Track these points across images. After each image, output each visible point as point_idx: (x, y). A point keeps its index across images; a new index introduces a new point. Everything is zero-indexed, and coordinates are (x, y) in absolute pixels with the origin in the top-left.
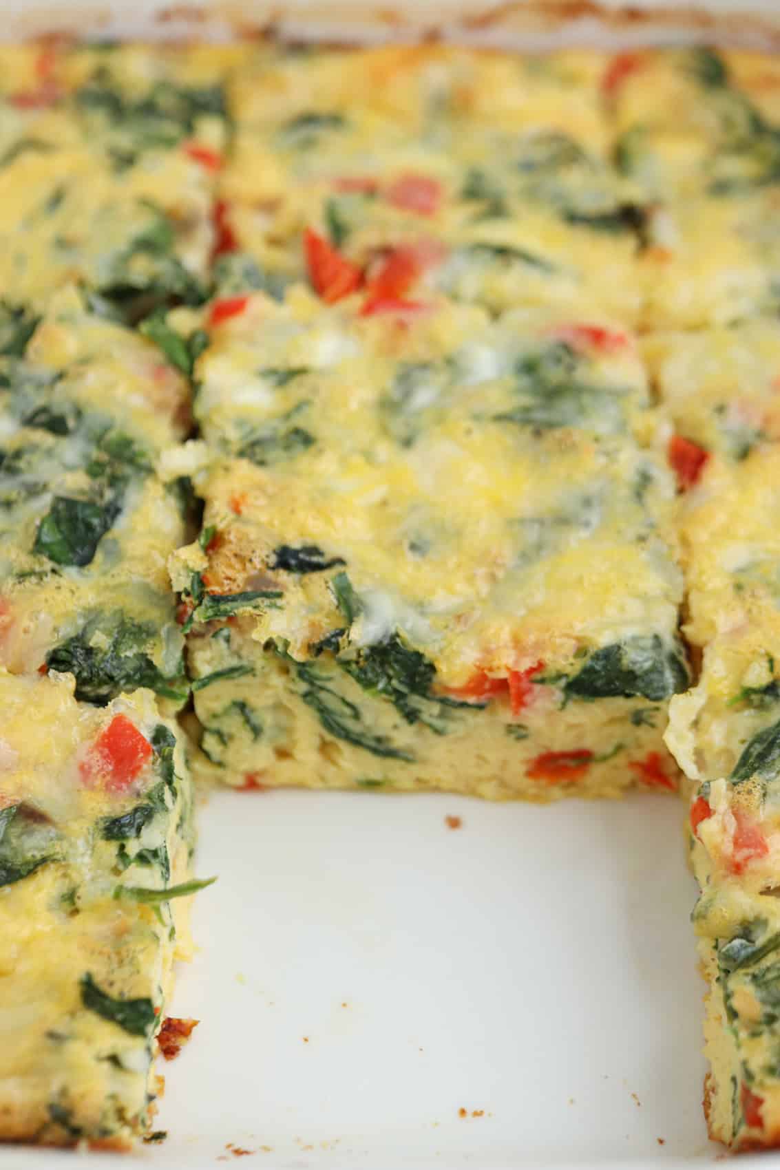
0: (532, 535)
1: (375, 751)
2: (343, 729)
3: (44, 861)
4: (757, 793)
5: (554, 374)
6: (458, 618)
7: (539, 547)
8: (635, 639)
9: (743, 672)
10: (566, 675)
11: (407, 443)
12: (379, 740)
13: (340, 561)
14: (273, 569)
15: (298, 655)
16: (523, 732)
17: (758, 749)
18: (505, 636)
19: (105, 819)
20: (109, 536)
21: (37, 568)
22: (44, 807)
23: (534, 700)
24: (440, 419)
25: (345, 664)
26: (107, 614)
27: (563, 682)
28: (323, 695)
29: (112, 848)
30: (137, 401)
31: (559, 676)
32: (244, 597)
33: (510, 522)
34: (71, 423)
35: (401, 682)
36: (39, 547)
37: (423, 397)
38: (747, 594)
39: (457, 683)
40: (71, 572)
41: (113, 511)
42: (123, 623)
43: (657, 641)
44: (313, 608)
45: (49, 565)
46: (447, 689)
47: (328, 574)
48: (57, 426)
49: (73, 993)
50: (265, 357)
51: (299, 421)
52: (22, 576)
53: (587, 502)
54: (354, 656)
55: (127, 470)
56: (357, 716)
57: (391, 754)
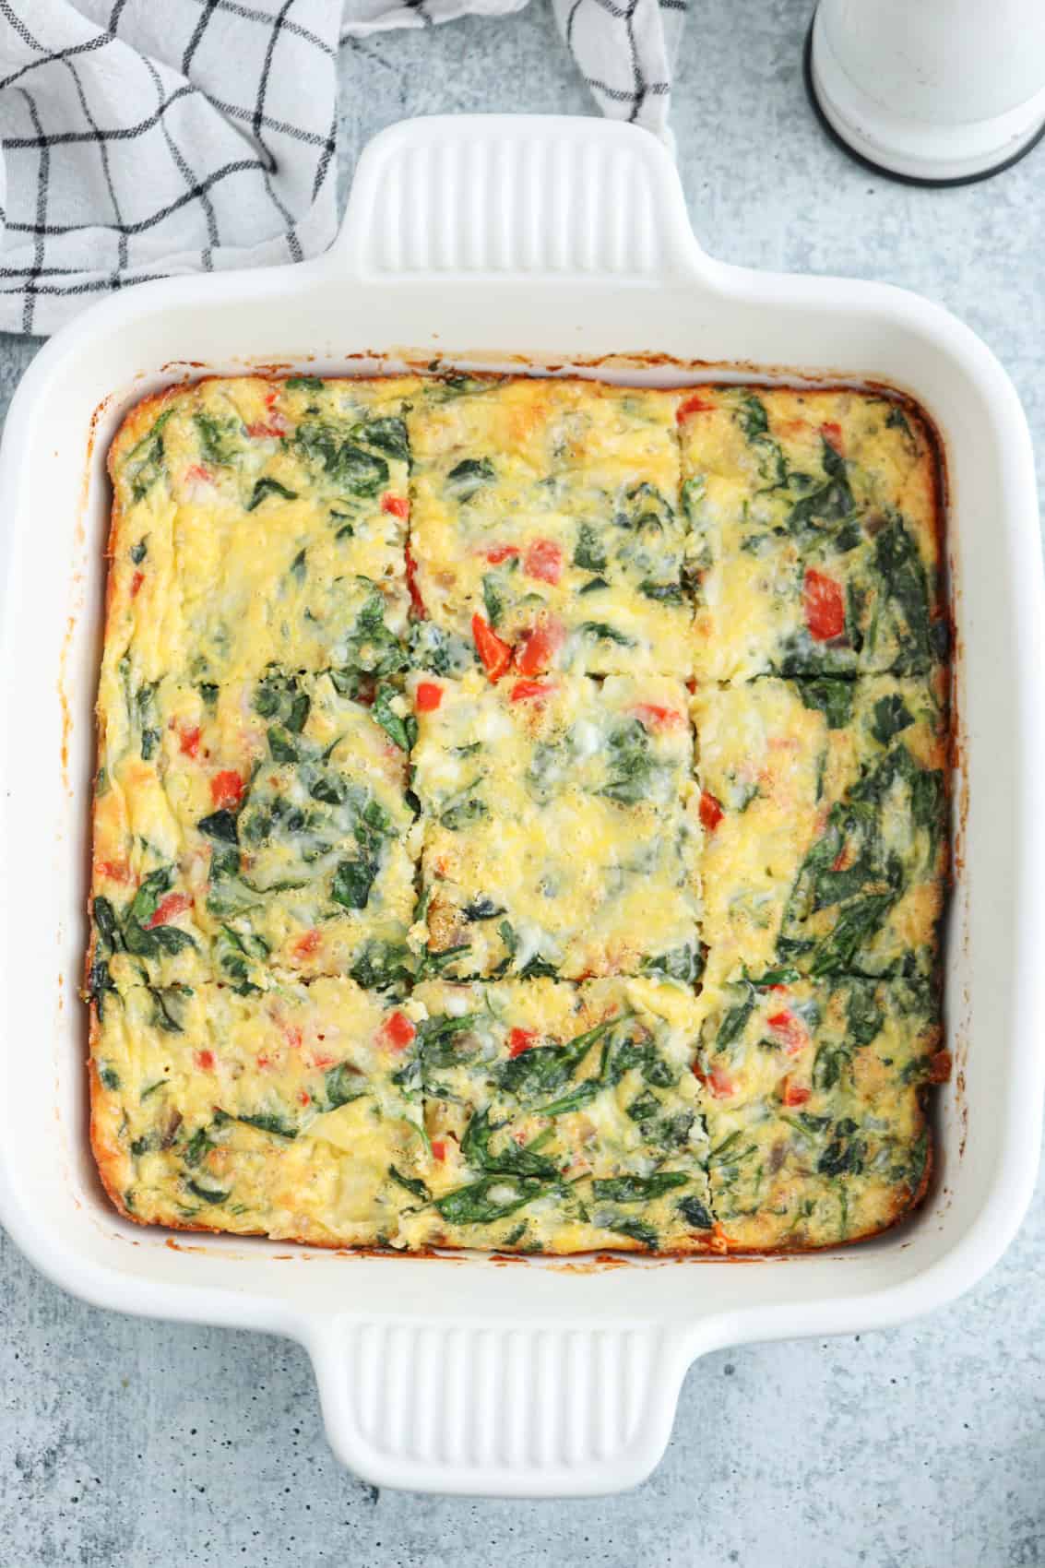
0: (615, 878)
3: (362, 1095)
4: (728, 1059)
5: (633, 748)
6: (574, 940)
7: (621, 887)
8: (676, 951)
9: (727, 975)
11: (543, 805)
13: (502, 911)
14: (465, 924)
17: (731, 1024)
18: (601, 951)
19: (393, 1072)
20: (373, 888)
21: (335, 911)
22: (360, 1064)
24: (563, 790)
26: (379, 943)
29: (396, 1089)
30: (378, 773)
32: (450, 951)
33: (603, 868)
34: (341, 796)
36: (335, 896)
37: (552, 774)
38: (735, 919)
40: (355, 912)
41: (374, 869)
42: (388, 948)
43: (688, 949)
44: (490, 944)
45: (342, 907)
47: (496, 922)
48: (332, 799)
49: (385, 1173)
50: (452, 739)
52: (328, 917)
53: (649, 858)
55: (380, 835)
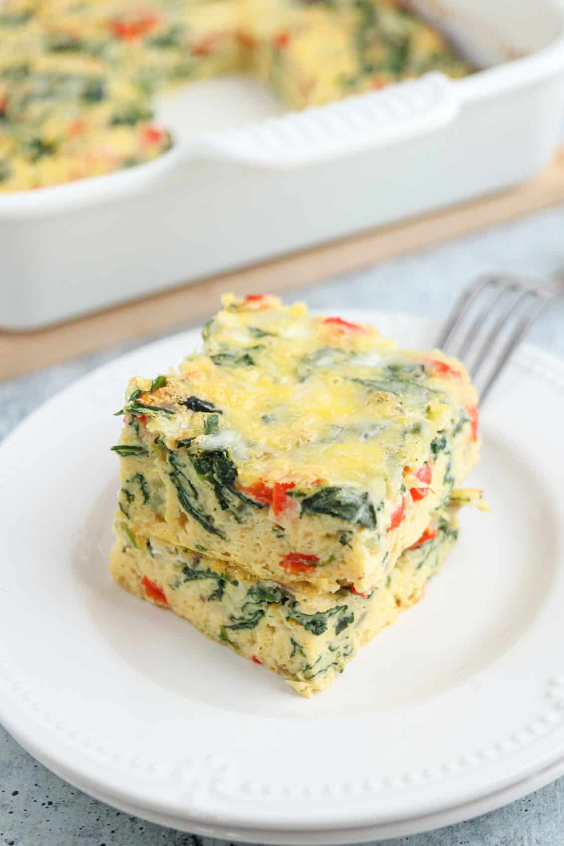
0: (334, 433)
1: (206, 526)
2: (190, 505)
7: (334, 439)
8: (352, 488)
10: (304, 495)
12: (208, 518)
13: (220, 412)
14: (181, 404)
15: (169, 445)
16: (282, 533)
23: (286, 508)
24: (326, 373)
25: (191, 455)
27: (302, 499)
28: (180, 477)
31: (300, 494)
32: (154, 408)
33: (327, 425)
35: (219, 476)
37: (325, 361)
39: (246, 484)
44: (189, 427)
46: (241, 487)
47: (207, 414)
51: (252, 354)
53: (373, 427)
54: (195, 452)
56: (196, 496)
57: (213, 530)
